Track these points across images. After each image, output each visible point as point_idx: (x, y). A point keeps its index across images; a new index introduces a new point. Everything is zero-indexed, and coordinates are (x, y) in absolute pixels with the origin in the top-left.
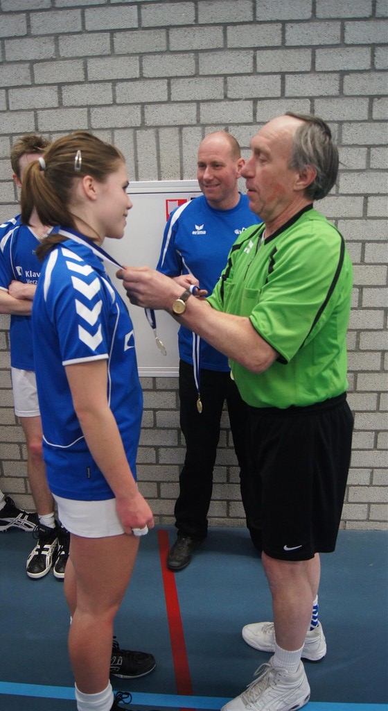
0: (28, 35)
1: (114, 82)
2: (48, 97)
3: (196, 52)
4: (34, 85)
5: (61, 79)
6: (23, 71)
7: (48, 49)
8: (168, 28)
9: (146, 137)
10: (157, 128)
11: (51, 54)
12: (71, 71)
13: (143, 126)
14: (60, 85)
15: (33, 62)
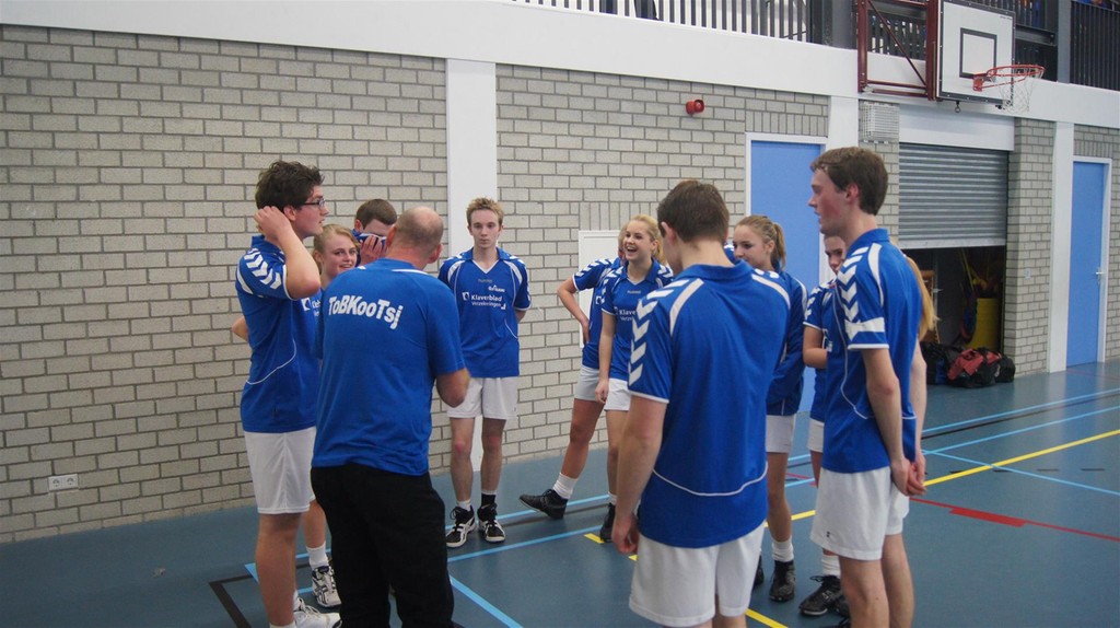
0: (582, 149)
1: (621, 177)
2: (590, 182)
3: (657, 165)
4: (583, 176)
5: (597, 174)
6: (579, 167)
7: (591, 157)
8: (645, 153)
9: (635, 207)
10: (640, 202)
11: (592, 160)
12: (600, 170)
13: (634, 202)
14: (596, 177)
15: (583, 163)
